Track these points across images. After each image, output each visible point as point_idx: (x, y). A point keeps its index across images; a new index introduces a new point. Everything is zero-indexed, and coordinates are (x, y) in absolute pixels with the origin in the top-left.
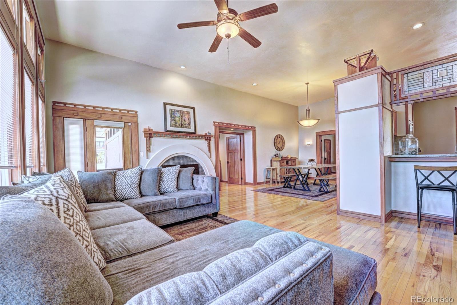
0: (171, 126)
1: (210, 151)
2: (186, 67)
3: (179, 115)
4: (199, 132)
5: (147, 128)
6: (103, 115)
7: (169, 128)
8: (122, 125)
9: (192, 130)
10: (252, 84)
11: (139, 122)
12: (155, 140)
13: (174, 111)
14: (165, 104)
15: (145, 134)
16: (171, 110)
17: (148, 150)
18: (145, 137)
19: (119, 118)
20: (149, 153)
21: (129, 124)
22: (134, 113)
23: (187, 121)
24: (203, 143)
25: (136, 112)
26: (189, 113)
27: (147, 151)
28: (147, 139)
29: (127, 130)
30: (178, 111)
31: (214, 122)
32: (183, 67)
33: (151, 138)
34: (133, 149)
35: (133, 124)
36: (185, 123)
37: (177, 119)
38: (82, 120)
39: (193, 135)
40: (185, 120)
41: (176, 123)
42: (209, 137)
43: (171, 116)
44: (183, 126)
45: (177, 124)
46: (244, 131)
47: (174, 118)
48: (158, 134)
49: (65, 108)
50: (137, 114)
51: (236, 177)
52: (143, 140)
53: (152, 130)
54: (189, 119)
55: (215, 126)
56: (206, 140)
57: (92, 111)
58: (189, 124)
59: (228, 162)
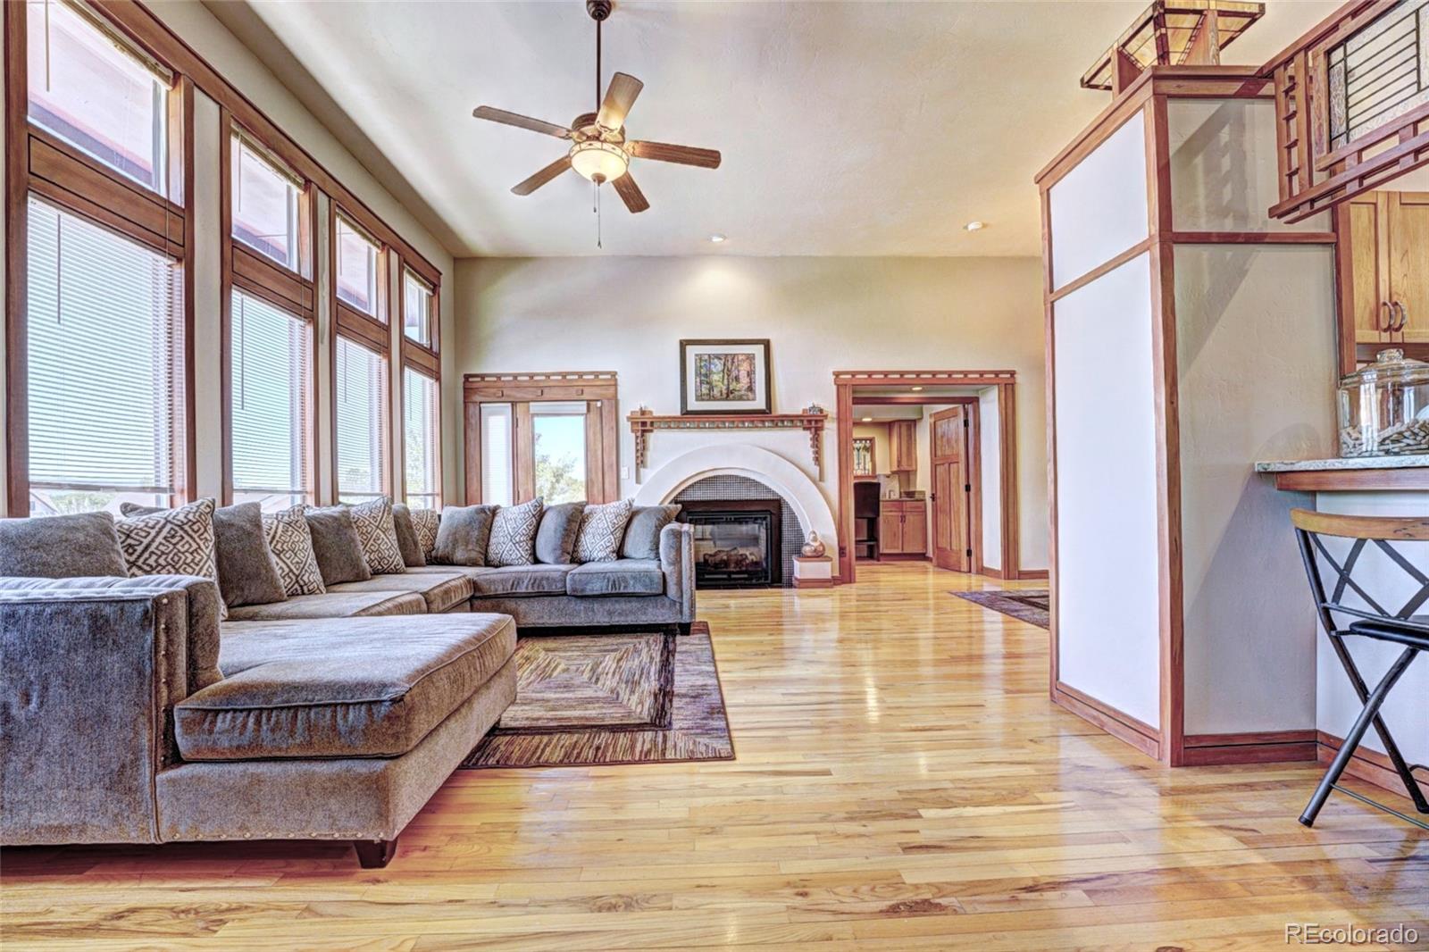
0: (699, 398)
1: (818, 460)
2: (725, 238)
3: (720, 367)
4: (783, 407)
5: (637, 409)
6: (546, 391)
7: (693, 405)
8: (582, 407)
9: (759, 403)
10: (966, 228)
11: (619, 397)
12: (656, 438)
13: (706, 357)
14: (684, 344)
15: (632, 423)
16: (699, 357)
17: (641, 461)
18: (633, 431)
19: (577, 391)
20: (642, 470)
21: (599, 404)
22: (609, 377)
23: (744, 381)
24: (799, 440)
25: (614, 374)
26: (751, 358)
27: (637, 464)
28: (637, 437)
29: (594, 416)
30: (718, 357)
31: (837, 374)
32: (716, 240)
33: (647, 434)
34: (606, 461)
35: (606, 402)
36: (739, 386)
37: (716, 377)
38: (510, 404)
39: (766, 417)
40: (737, 379)
41: (711, 389)
42: (816, 421)
43: (698, 374)
44: (731, 396)
45: (716, 392)
46: (978, 391)
47: (706, 376)
48: (668, 423)
49: (483, 384)
50: (616, 380)
51: (954, 547)
52: (628, 441)
53: (651, 412)
54: (750, 374)
55: (840, 386)
56: (805, 429)
57: (526, 384)
58: (751, 389)
59: (933, 497)
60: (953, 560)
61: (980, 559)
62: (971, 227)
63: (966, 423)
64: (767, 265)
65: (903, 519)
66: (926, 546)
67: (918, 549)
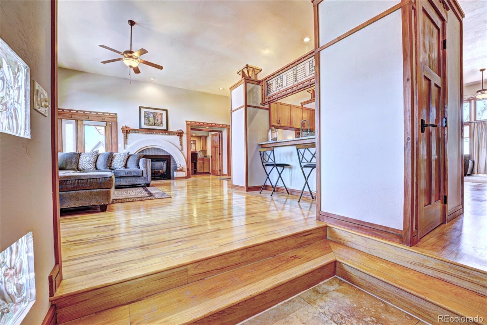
0: (145, 124)
1: (181, 144)
2: (155, 79)
3: (152, 116)
4: (171, 129)
5: (124, 126)
6: (90, 117)
7: (143, 126)
8: (104, 123)
9: (164, 127)
11: (118, 121)
12: (131, 135)
13: (148, 112)
14: (140, 108)
15: (123, 130)
16: (145, 112)
17: (125, 142)
18: (123, 133)
19: (102, 118)
20: (126, 145)
21: (110, 123)
22: (114, 115)
23: (160, 121)
24: (176, 139)
25: (116, 114)
26: (161, 114)
27: (124, 143)
28: (124, 135)
29: (109, 128)
30: (151, 113)
31: (187, 122)
32: (152, 79)
33: (128, 134)
34: (113, 142)
35: (113, 123)
36: (158, 122)
37: (151, 119)
38: (75, 120)
39: (166, 131)
40: (158, 120)
41: (149, 122)
42: (181, 134)
43: (145, 117)
44: (156, 125)
45: (151, 123)
46: (222, 129)
47: (148, 118)
48: (135, 131)
49: (63, 112)
50: (117, 116)
51: (216, 170)
52: (121, 135)
53: (129, 127)
54: (161, 119)
55: (187, 125)
56: (178, 136)
57: (81, 114)
58: (161, 123)
59: (211, 157)
60: (216, 173)
61: (223, 172)
62: (221, 89)
63: (219, 137)
64: (167, 88)
65: (204, 163)
66: (209, 170)
67: (207, 171)
